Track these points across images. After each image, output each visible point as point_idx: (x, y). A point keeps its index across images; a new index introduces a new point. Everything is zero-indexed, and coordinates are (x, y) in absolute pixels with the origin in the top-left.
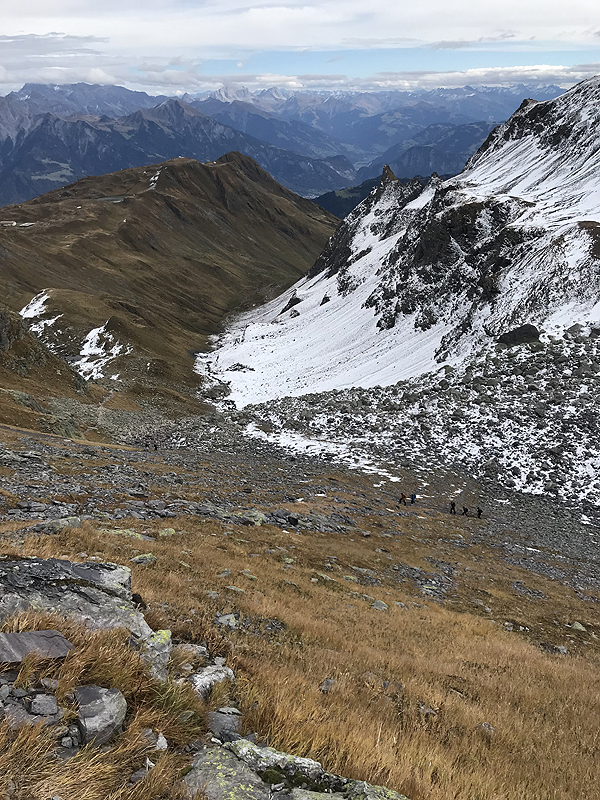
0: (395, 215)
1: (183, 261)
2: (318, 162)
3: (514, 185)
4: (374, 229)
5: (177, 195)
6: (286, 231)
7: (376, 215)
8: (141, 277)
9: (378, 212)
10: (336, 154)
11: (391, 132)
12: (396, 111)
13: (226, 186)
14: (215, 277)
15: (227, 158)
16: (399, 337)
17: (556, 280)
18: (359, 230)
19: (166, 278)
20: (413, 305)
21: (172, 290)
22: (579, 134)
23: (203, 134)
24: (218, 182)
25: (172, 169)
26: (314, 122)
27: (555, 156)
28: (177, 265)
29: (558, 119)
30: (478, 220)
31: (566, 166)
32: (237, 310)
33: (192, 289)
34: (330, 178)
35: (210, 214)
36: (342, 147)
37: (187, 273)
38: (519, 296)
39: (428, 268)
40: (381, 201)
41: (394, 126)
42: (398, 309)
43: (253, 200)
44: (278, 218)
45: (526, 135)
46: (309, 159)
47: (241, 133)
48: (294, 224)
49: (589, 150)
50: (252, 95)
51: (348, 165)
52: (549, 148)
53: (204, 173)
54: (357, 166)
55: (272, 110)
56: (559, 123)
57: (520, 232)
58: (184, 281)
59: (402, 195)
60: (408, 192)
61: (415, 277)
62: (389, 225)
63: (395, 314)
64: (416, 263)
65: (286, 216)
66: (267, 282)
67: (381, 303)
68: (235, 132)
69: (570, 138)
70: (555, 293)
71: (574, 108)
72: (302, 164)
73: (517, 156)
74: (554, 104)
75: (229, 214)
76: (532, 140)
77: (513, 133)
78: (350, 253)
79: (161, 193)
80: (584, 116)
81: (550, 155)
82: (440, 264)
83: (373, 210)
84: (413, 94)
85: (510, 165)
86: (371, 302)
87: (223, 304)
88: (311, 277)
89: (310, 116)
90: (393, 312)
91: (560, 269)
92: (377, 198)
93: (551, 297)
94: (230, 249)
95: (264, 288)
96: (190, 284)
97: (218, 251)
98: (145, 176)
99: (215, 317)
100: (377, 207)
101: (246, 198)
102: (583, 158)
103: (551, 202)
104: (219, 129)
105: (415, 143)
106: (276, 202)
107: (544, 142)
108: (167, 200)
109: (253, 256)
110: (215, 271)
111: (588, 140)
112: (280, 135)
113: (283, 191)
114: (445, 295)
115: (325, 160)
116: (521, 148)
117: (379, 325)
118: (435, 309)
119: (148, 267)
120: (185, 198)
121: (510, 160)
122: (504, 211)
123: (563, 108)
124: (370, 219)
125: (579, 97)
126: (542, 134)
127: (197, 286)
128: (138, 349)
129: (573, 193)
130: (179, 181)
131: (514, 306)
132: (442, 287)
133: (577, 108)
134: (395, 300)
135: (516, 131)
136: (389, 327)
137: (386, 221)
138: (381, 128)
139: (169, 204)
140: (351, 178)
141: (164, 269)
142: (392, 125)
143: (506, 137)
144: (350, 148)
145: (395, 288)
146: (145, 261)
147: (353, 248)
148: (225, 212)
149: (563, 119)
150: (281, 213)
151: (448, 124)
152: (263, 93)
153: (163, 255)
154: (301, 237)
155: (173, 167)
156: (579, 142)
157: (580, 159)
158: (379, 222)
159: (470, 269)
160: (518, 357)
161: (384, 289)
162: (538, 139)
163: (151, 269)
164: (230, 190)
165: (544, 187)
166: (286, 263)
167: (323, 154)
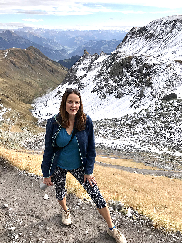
0: (90, 65)
1: (18, 81)
2: (56, 51)
3: (139, 51)
4: (83, 69)
5: (14, 59)
6: (51, 71)
7: (83, 65)
8: (4, 86)
9: (84, 64)
10: (61, 49)
11: (78, 42)
12: (79, 36)
13: (30, 56)
14: (29, 86)
15: (29, 48)
16: (109, 101)
17: (174, 78)
18: (79, 70)
19: (13, 86)
20: (112, 90)
21: (15, 90)
22: (158, 35)
23: (19, 41)
24: (28, 55)
25: (12, 51)
26: (54, 39)
27: (150, 43)
28: (16, 82)
29: (149, 31)
30: (131, 62)
31: (156, 45)
32: (38, 96)
33: (22, 90)
34: (60, 56)
35: (26, 66)
36: (63, 47)
37: (20, 85)
38: (162, 84)
39: (116, 78)
40: (85, 60)
41: (79, 41)
42: (107, 92)
43: (39, 61)
44: (48, 67)
45: (138, 37)
46: (53, 50)
47: (32, 42)
48: (53, 69)
49: (162, 40)
50: (34, 30)
51: (65, 52)
52: (148, 40)
53: (23, 52)
54: (68, 53)
55: (41, 35)
56: (150, 32)
57: (150, 65)
58: (19, 87)
59: (92, 59)
60: (94, 58)
61: (111, 82)
62: (88, 68)
63: (106, 94)
64: (111, 77)
65: (51, 66)
66: (47, 87)
67: (99, 91)
68: (29, 41)
69: (155, 37)
70: (175, 83)
71: (154, 28)
72: (51, 52)
73: (137, 43)
74: (146, 27)
75: (32, 66)
76: (140, 39)
77: (133, 36)
78: (76, 77)
79: (9, 58)
80: (158, 30)
81: (149, 42)
82: (120, 77)
83: (82, 63)
84: (84, 31)
85: (135, 46)
86: (94, 91)
87: (33, 94)
88: (62, 85)
89: (53, 37)
90: (105, 93)
91: (175, 75)
92: (83, 59)
93: (174, 84)
94: (33, 77)
95: (46, 89)
96: (21, 88)
97: (29, 77)
98: (2, 53)
99: (31, 99)
100: (84, 62)
101: (37, 61)
102: (161, 43)
103: (155, 56)
104: (24, 40)
105: (85, 46)
106: (47, 62)
107: (146, 38)
108: (11, 61)
109: (41, 79)
110: (29, 84)
111: (161, 37)
112: (44, 43)
113: (48, 59)
114: (125, 86)
115: (58, 50)
116: (137, 41)
117: (100, 98)
118: (122, 91)
119: (7, 83)
120: (17, 60)
121: (135, 44)
122: (140, 59)
123: (150, 28)
124: (82, 66)
125: (155, 25)
126: (144, 36)
127: (23, 89)
128: (13, 109)
129: (161, 53)
130: (15, 55)
131: (161, 87)
132: (123, 84)
133: (155, 28)
134: (105, 89)
135: (134, 36)
136: (104, 98)
137: (88, 66)
138: (75, 41)
139: (12, 62)
140: (67, 56)
141: (12, 83)
142: (78, 40)
143: (131, 37)
144: (66, 47)
145: (104, 85)
146: (5, 81)
147: (77, 75)
148: (31, 65)
149: (151, 31)
150: (49, 65)
151: (95, 41)
152: (38, 29)
153: (12, 79)
154: (56, 73)
155: (12, 50)
156: (158, 38)
157: (160, 43)
158: (85, 67)
159: (132, 78)
160: (174, 104)
161: (99, 86)
162: (143, 38)
163: (8, 84)
164: (32, 58)
165: (150, 52)
166: (52, 81)
167: (58, 49)
